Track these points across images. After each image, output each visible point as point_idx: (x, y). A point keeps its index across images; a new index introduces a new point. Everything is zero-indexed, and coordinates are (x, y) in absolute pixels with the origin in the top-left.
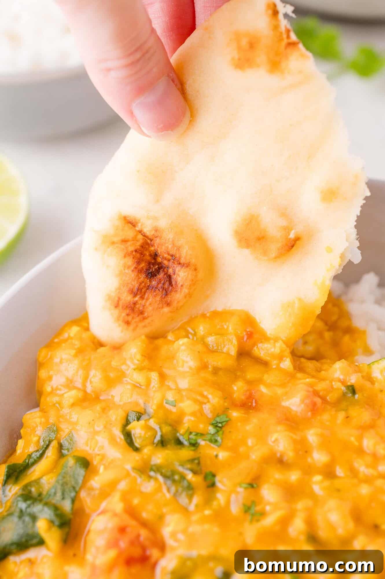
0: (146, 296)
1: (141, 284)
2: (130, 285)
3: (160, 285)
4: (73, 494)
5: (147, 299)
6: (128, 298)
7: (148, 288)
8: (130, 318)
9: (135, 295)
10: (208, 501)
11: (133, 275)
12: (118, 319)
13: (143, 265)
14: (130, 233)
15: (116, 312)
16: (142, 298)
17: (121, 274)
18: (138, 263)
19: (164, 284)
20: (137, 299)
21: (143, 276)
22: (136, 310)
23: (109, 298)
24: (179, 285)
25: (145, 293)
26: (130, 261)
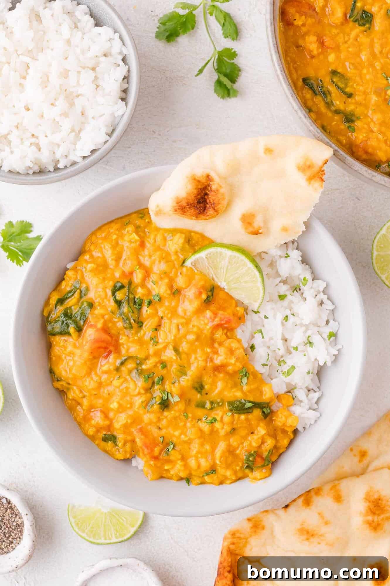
0: (191, 209)
1: (193, 203)
2: (189, 201)
3: (200, 209)
4: (85, 319)
5: (191, 210)
6: (184, 203)
7: (194, 206)
8: (178, 210)
9: (188, 205)
10: (137, 333)
11: (193, 198)
12: (174, 207)
13: (199, 197)
14: (203, 180)
15: (175, 204)
16: (189, 208)
17: (188, 194)
18: (198, 195)
19: (201, 209)
20: (187, 207)
21: (196, 202)
22: (184, 210)
23: (177, 198)
24: (207, 215)
25: (192, 207)
26: (195, 192)
